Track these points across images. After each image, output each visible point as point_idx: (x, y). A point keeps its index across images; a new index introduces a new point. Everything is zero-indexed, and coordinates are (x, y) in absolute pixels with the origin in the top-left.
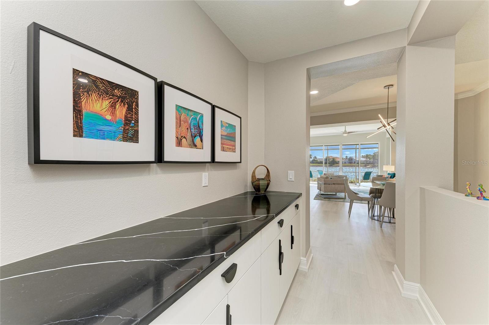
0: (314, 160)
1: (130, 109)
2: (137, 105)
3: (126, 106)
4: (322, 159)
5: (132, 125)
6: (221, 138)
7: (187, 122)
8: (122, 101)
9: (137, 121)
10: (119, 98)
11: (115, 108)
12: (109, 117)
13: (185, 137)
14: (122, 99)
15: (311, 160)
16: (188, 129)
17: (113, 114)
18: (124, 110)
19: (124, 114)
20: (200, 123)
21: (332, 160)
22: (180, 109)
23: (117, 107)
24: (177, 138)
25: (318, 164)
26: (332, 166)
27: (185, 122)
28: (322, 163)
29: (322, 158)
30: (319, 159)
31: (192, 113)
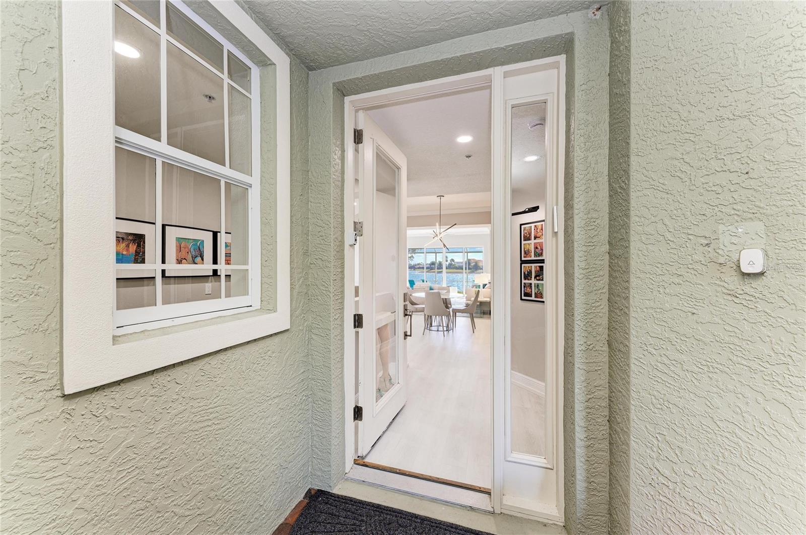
0: (450, 265)
1: (139, 246)
2: (144, 243)
3: (136, 244)
4: (462, 263)
5: (140, 255)
6: (226, 256)
7: (188, 248)
8: (133, 242)
9: (144, 252)
10: (131, 240)
11: (129, 247)
12: (125, 253)
13: (185, 259)
14: (134, 241)
15: (447, 263)
16: (188, 252)
17: (127, 250)
18: (135, 247)
19: (135, 249)
20: (200, 247)
21: (474, 264)
22: (180, 239)
23: (130, 246)
24: (178, 260)
25: (456, 269)
26: (474, 273)
27: (185, 248)
28: (462, 269)
29: (462, 261)
30: (458, 263)
31: (192, 241)
